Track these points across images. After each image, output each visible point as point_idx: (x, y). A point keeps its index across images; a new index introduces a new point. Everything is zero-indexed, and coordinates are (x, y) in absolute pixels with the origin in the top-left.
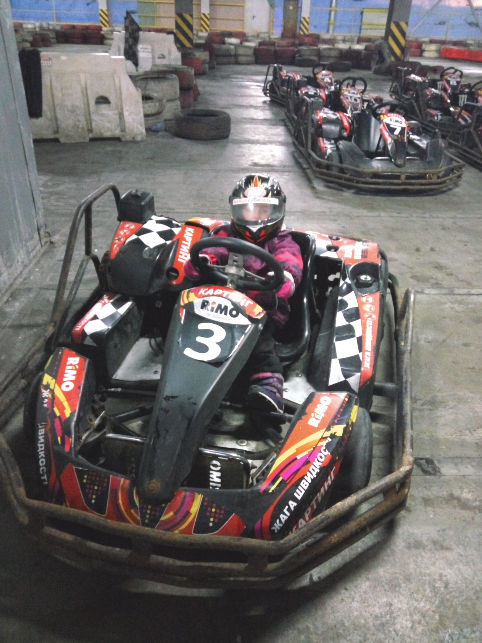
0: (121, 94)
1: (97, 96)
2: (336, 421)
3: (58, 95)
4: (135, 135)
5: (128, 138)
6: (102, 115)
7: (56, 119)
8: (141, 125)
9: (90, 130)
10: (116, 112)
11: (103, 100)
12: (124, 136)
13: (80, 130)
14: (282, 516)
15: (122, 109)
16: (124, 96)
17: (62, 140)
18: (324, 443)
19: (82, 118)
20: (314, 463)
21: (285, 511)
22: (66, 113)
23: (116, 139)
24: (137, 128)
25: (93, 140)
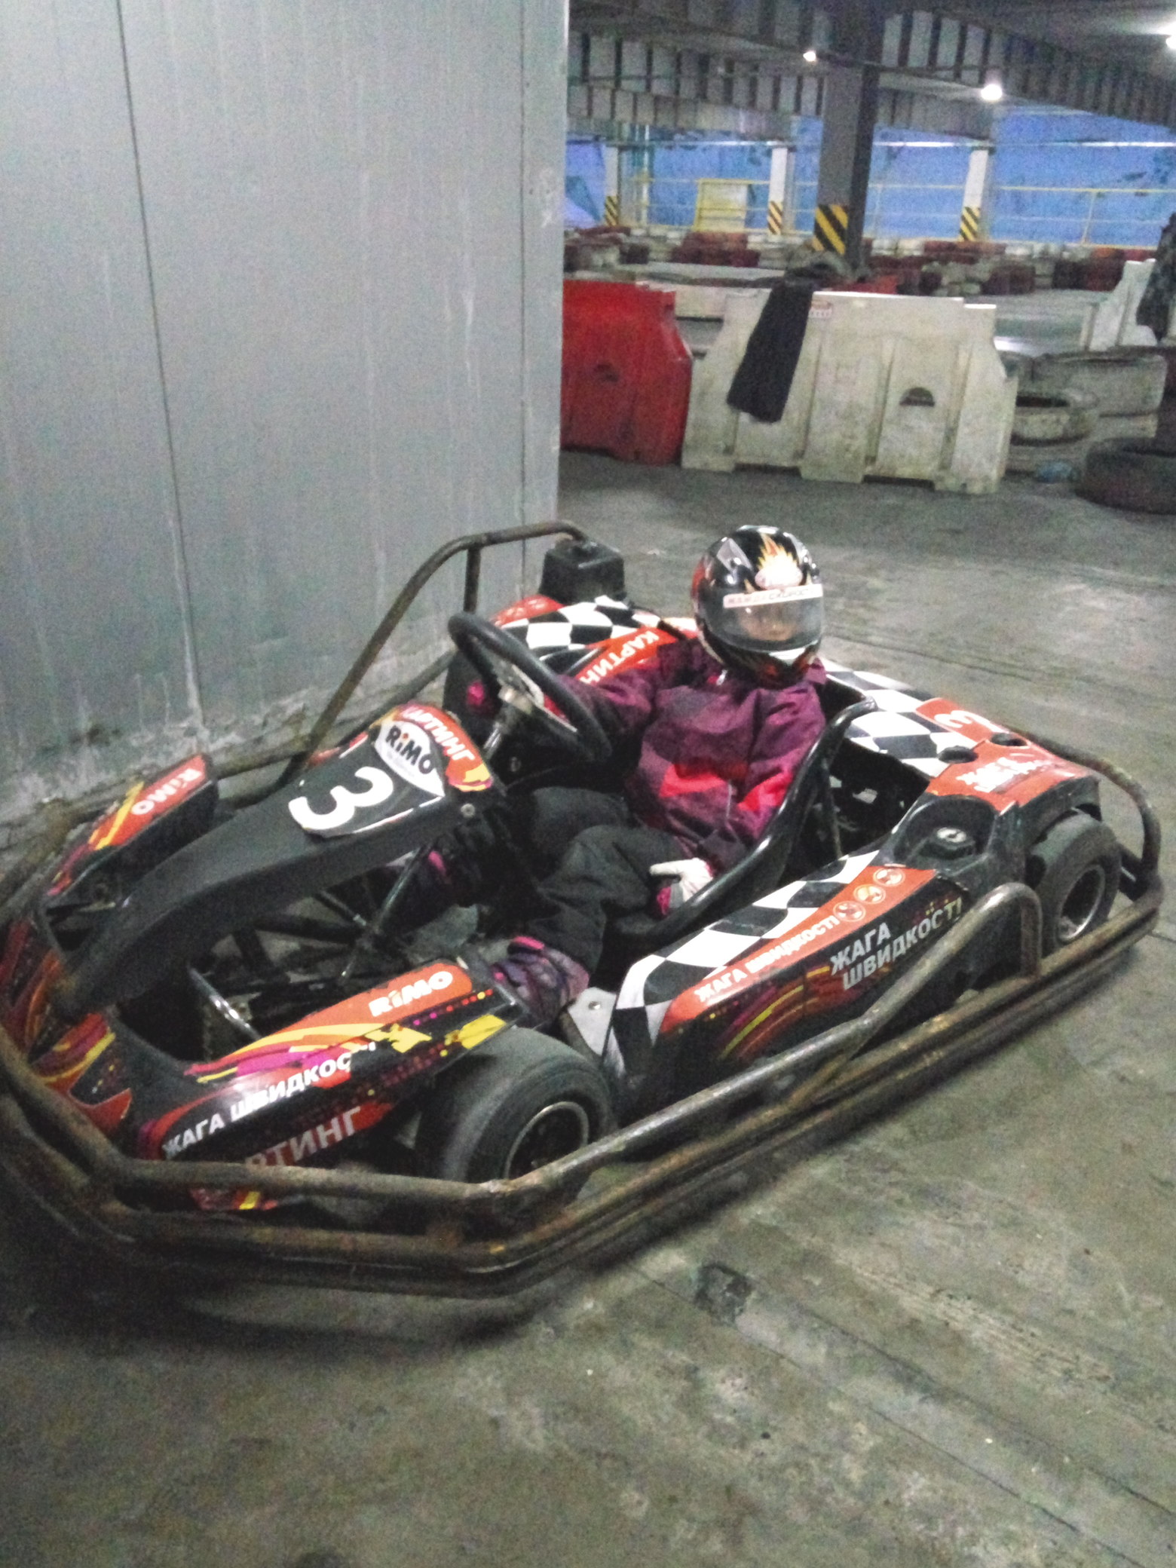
0: (964, 386)
1: (907, 387)
2: (417, 1023)
3: (827, 378)
4: (971, 480)
5: (951, 483)
6: (909, 429)
7: (808, 427)
8: (991, 459)
9: (871, 459)
10: (943, 425)
11: (918, 397)
12: (941, 479)
13: (849, 456)
14: (188, 1133)
15: (956, 421)
16: (968, 391)
17: (806, 473)
18: (357, 1048)
19: (861, 432)
20: (307, 1072)
21: (199, 1127)
22: (832, 417)
23: (925, 485)
24: (979, 465)
25: (869, 480)
